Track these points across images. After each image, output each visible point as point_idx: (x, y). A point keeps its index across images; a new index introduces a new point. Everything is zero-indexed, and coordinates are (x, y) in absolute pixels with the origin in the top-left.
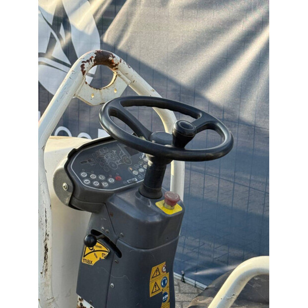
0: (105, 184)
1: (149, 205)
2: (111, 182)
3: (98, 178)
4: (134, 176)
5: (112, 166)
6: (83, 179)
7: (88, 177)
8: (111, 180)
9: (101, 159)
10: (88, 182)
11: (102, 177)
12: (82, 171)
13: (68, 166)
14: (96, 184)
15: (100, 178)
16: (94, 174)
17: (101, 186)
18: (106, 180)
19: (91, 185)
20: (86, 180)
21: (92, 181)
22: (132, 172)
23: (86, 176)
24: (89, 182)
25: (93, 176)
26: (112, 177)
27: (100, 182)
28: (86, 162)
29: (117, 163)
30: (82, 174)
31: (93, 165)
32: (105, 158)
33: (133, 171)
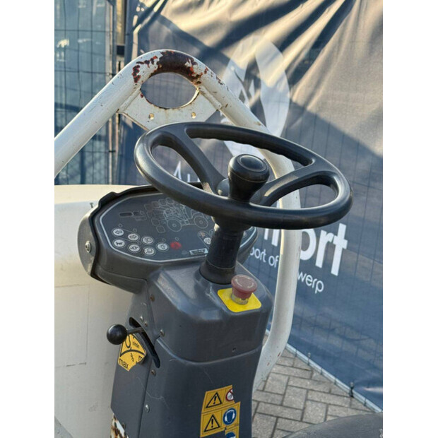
0: (149, 251)
1: (209, 292)
2: (161, 249)
3: (140, 240)
4: (203, 246)
5: (171, 227)
6: (113, 238)
7: (124, 237)
8: (162, 247)
9: (158, 214)
10: (121, 243)
11: (147, 240)
12: (117, 227)
13: (98, 216)
14: (135, 248)
15: (144, 240)
16: (137, 233)
17: (141, 254)
18: (154, 246)
19: (126, 249)
20: (119, 241)
21: (129, 243)
22: (203, 240)
23: (121, 234)
24: (123, 244)
25: (133, 237)
26: (166, 243)
27: (143, 246)
28: (130, 214)
29: (183, 223)
30: (114, 232)
31: (139, 220)
32: (165, 212)
33: (205, 237)
